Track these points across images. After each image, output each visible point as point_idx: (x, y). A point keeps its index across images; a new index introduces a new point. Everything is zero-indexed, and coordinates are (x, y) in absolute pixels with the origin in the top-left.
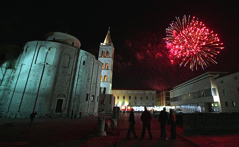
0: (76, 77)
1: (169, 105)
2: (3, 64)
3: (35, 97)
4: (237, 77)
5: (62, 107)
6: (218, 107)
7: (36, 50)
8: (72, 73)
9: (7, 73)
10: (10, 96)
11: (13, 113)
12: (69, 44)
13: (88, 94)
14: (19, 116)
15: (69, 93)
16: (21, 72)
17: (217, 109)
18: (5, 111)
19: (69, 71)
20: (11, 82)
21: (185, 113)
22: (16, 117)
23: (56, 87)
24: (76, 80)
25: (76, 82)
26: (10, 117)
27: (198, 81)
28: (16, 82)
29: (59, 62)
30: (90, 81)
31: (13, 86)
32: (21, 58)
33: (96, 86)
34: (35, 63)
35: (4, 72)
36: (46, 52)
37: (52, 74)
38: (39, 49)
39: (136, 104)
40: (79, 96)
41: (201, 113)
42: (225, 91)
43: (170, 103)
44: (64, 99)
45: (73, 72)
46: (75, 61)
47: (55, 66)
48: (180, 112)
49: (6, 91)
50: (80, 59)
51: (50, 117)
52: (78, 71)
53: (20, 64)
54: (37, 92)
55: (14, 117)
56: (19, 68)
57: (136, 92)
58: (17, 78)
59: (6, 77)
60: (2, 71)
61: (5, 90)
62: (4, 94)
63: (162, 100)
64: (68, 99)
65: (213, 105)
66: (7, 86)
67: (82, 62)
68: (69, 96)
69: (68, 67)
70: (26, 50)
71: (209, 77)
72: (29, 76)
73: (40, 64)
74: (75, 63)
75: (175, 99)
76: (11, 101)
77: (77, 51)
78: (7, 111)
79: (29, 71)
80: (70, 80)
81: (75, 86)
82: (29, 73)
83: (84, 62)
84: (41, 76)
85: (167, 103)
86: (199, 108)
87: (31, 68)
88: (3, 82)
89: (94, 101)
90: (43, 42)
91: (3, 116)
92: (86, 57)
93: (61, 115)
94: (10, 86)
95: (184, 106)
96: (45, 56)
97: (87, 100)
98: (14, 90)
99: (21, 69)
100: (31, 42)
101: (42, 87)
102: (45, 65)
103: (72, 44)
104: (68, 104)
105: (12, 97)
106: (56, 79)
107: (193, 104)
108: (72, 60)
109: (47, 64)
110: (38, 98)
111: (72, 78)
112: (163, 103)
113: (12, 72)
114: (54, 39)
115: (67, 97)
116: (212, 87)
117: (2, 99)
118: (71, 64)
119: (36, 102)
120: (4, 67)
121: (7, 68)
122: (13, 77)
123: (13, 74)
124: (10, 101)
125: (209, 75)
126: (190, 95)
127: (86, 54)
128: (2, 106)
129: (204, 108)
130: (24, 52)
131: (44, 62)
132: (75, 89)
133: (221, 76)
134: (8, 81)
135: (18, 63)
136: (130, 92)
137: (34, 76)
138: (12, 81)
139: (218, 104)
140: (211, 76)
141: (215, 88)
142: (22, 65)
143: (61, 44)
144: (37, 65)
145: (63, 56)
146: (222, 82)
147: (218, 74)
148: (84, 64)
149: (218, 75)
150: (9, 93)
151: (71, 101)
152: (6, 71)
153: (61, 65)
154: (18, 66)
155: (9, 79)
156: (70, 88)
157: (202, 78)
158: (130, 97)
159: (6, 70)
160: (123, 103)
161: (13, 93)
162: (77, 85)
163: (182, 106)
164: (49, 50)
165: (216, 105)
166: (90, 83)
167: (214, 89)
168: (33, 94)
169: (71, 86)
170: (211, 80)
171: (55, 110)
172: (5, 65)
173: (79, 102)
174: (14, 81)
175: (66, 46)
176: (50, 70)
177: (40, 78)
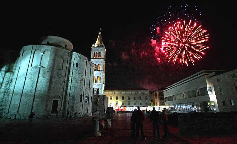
0: (70, 79)
1: (163, 104)
2: (3, 68)
3: (32, 98)
4: (234, 75)
5: (58, 108)
6: (214, 106)
7: (31, 54)
8: (65, 75)
9: (6, 76)
10: (10, 98)
11: (12, 114)
12: (62, 47)
13: (81, 95)
14: (18, 117)
15: (64, 94)
16: (18, 75)
17: (214, 109)
18: (6, 112)
19: (63, 73)
20: (10, 85)
21: (180, 112)
22: (15, 118)
23: (51, 89)
24: (70, 81)
25: (70, 84)
26: (10, 118)
27: (192, 80)
28: (14, 85)
29: (54, 64)
30: (83, 82)
31: (12, 89)
32: (18, 61)
33: (89, 87)
34: (31, 67)
35: (3, 75)
36: (41, 55)
37: (48, 76)
38: (34, 52)
39: (129, 104)
40: (73, 97)
41: (196, 112)
42: (222, 90)
43: (164, 103)
44: (59, 100)
45: (67, 74)
46: (68, 63)
47: (49, 69)
48: (174, 111)
49: (6, 94)
50: (73, 61)
51: (47, 117)
52: (71, 72)
53: (17, 68)
54: (34, 94)
55: (14, 117)
56: (16, 71)
57: (129, 92)
58: (15, 81)
59: (5, 80)
60: (2, 75)
61: (5, 92)
62: (4, 97)
63: (155, 100)
64: (63, 100)
65: (209, 104)
66: (6, 88)
67: (75, 64)
68: (64, 97)
69: (62, 70)
70: (23, 54)
71: (204, 75)
72: (26, 79)
73: (36, 67)
74: (68, 65)
75: (169, 99)
76: (11, 103)
77: (70, 53)
78: (7, 112)
79: (26, 74)
80: (64, 82)
81: (69, 87)
82: (26, 76)
83: (77, 64)
84: (37, 78)
85: (160, 103)
86: (195, 108)
87: (27, 71)
88: (3, 85)
89: (88, 101)
90: (38, 45)
91: (4, 117)
92: (79, 59)
93: (57, 115)
94: (9, 88)
95: (178, 106)
96: (40, 59)
97: (81, 101)
98: (13, 92)
99: (18, 72)
100: (27, 46)
101: (38, 89)
102: (40, 68)
103: (64, 47)
104: (63, 105)
105: (12, 99)
106: (51, 81)
107: (188, 103)
108: (65, 63)
109: (42, 67)
110: (35, 99)
111: (66, 79)
112: (156, 102)
113: (11, 75)
114: (48, 42)
115: (62, 98)
116: (208, 86)
117: (2, 101)
118: (65, 66)
119: (33, 103)
120: (3, 71)
121: (6, 72)
122: (12, 80)
123: (11, 77)
124: (9, 102)
125: (205, 74)
126: (184, 95)
127: (78, 56)
128: (3, 108)
129: (199, 107)
130: (21, 56)
131: (39, 65)
132: (69, 91)
133: (217, 74)
134: (7, 84)
135: (16, 67)
136: (123, 92)
137: (30, 79)
138: (11, 83)
139: (214, 103)
140: (206, 75)
141: (211, 86)
142: (19, 69)
143: (55, 47)
144: (33, 68)
145: (56, 59)
146: (218, 80)
147: (214, 72)
148: (77, 66)
149: (213, 74)
150: (8, 95)
151: (66, 102)
152: (5, 75)
153: (55, 68)
154: (15, 69)
155: (8, 82)
156: (65, 90)
157: (197, 77)
158: (123, 98)
159: (5, 73)
160: (117, 103)
161: (12, 95)
162: (71, 86)
163: (176, 106)
164: (44, 53)
165: (213, 104)
166: (83, 84)
167: (210, 88)
168: (30, 96)
169: (65, 88)
170: (207, 78)
171: (51, 111)
172: (4, 69)
173: (74, 103)
174: (13, 84)
175: (59, 49)
176: (46, 72)
177: (37, 80)
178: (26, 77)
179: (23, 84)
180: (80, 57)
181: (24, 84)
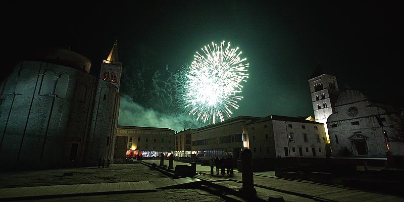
0: (95, 115)
3: (42, 140)
5: (77, 153)
7: (38, 75)
8: (88, 110)
13: (108, 137)
15: (86, 135)
19: (86, 107)
23: (70, 127)
24: (94, 119)
25: (95, 122)
29: (74, 94)
31: (1, 125)
34: (39, 95)
36: (55, 79)
37: (66, 110)
38: (44, 74)
39: (147, 148)
40: (98, 140)
43: (190, 147)
44: (80, 143)
45: (90, 109)
46: (93, 93)
47: (69, 100)
50: (99, 91)
52: (96, 107)
54: (44, 134)
56: (9, 99)
57: (148, 132)
63: (179, 143)
64: (85, 143)
65: (242, 150)
67: (103, 96)
68: (85, 140)
69: (84, 102)
70: (19, 73)
71: (241, 122)
72: (30, 112)
73: (47, 96)
74: (92, 96)
75: (198, 143)
77: (95, 80)
79: (30, 104)
80: (87, 119)
81: (93, 127)
82: (31, 108)
83: (105, 95)
84: (49, 112)
85: (186, 147)
87: (32, 101)
90: (50, 64)
92: (108, 89)
96: (54, 84)
101: (51, 127)
102: (54, 97)
103: (83, 68)
104: (84, 149)
105: (2, 140)
106: (70, 118)
108: (89, 93)
109: (57, 96)
110: (46, 142)
111: (89, 115)
112: (181, 146)
115: (83, 140)
116: (243, 133)
131: (52, 93)
137: (38, 112)
140: (243, 121)
141: (246, 133)
142: (15, 95)
144: (42, 97)
145: (78, 87)
148: (105, 99)
151: (88, 146)
156: (87, 129)
158: (139, 139)
161: (4, 134)
162: (96, 125)
164: (60, 76)
166: (111, 123)
167: (245, 135)
173: (99, 147)
176: (63, 105)
177: (49, 114)
178: (30, 110)
179: (26, 120)
180: (110, 88)
181: (28, 120)
